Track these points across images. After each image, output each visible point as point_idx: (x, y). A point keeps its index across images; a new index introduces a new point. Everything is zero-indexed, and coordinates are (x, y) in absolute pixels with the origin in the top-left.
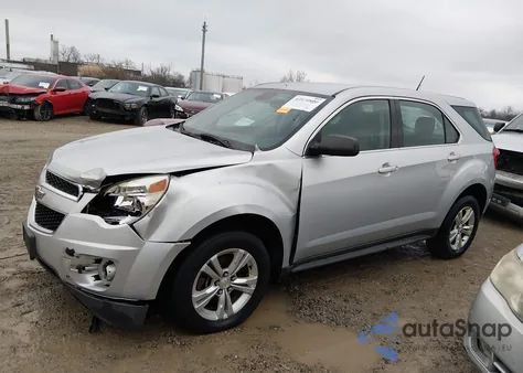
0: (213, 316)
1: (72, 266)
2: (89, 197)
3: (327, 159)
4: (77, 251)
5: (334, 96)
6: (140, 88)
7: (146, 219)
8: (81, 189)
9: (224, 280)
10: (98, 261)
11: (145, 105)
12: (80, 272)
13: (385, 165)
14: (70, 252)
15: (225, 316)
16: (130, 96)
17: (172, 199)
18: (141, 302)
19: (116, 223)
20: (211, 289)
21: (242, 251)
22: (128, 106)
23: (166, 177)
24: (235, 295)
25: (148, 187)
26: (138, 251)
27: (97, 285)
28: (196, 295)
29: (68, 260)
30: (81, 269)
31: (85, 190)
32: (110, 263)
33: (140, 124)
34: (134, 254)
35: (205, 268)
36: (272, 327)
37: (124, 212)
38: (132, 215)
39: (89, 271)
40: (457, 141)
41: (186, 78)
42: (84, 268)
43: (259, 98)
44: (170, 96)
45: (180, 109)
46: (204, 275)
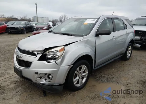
0: (78, 85)
1: (37, 77)
2: (39, 56)
3: (101, 36)
4: (39, 73)
5: (99, 18)
6: (22, 23)
7: (60, 60)
8: (36, 54)
9: (80, 75)
10: (46, 74)
11: (25, 28)
12: (41, 79)
13: (114, 37)
14: (37, 73)
15: (81, 85)
16: (20, 26)
17: (66, 53)
18: (60, 85)
19: (49, 62)
20: (77, 78)
21: (84, 66)
22: (20, 29)
23: (64, 47)
24: (83, 78)
25: (59, 50)
26: (59, 70)
27: (46, 82)
28: (74, 80)
29: (36, 76)
30: (41, 78)
31: (38, 54)
32: (50, 74)
33: (24, 34)
34: (57, 71)
35: (76, 72)
36: (93, 86)
37: (51, 59)
38: (54, 59)
39: (43, 78)
40: (127, 28)
41: (32, 19)
42: (41, 77)
43: (75, 21)
44: (31, 24)
45: (35, 28)
46: (76, 74)
